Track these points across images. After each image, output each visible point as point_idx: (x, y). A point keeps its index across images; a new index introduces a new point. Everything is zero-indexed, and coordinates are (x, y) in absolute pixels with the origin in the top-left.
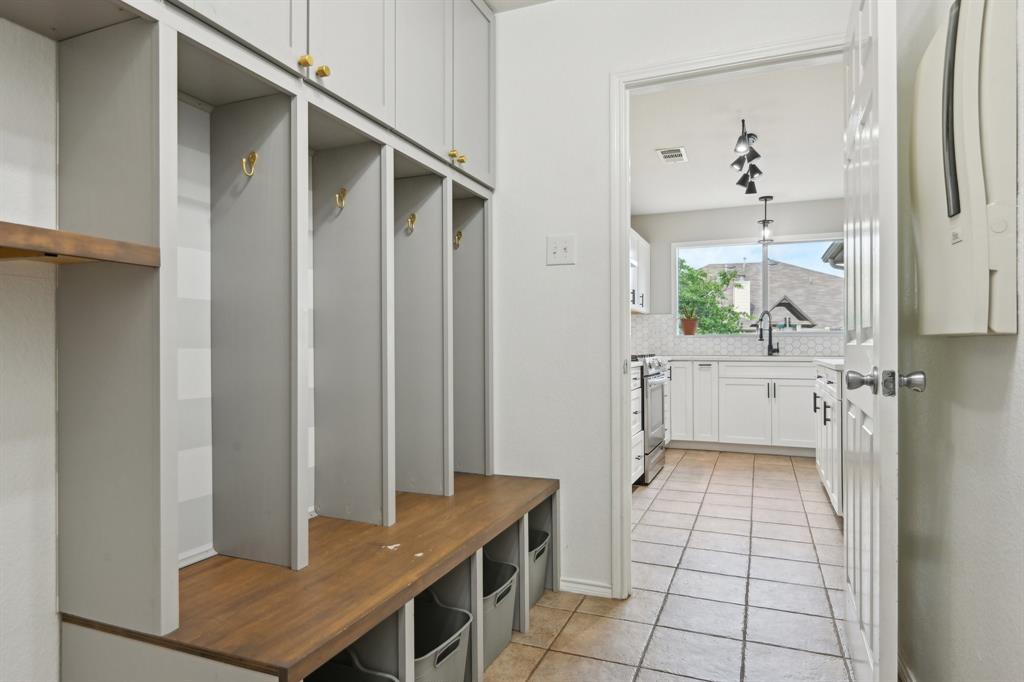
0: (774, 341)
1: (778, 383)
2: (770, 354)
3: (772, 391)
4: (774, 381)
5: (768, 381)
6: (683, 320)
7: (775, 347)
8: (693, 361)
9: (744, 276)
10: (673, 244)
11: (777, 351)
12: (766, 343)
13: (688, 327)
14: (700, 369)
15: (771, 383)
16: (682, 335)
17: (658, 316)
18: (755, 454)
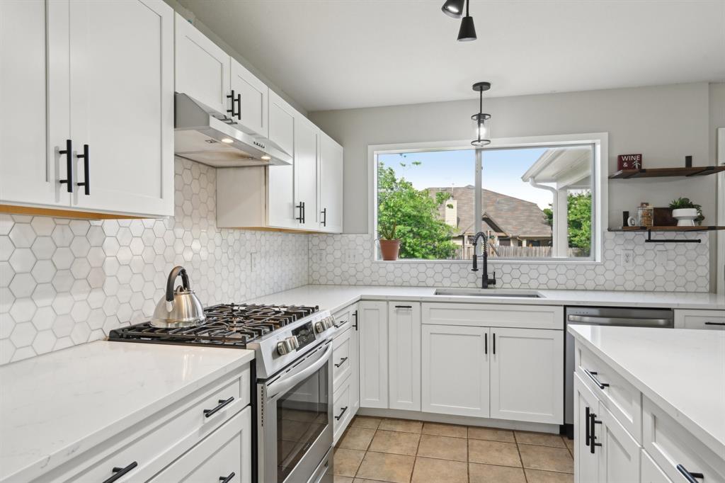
0: (490, 269)
1: (498, 332)
2: (485, 287)
3: (490, 344)
4: (493, 331)
5: (487, 330)
6: (382, 242)
7: (490, 277)
8: (388, 301)
9: (453, 197)
10: (369, 147)
11: (494, 282)
12: (480, 273)
13: (388, 251)
14: (397, 312)
15: (490, 333)
16: (382, 260)
17: (353, 236)
18: (468, 427)
